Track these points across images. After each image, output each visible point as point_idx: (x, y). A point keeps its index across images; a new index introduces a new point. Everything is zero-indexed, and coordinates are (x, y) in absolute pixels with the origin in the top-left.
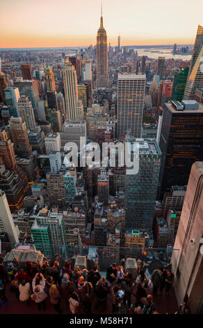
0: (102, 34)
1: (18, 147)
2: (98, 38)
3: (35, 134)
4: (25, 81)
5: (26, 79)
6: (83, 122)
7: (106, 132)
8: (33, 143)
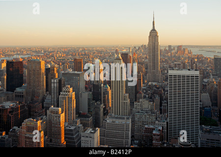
0: (153, 34)
1: (51, 141)
2: (149, 37)
3: (72, 128)
4: (73, 72)
5: (74, 71)
6: (128, 118)
7: (154, 132)
8: (69, 138)
